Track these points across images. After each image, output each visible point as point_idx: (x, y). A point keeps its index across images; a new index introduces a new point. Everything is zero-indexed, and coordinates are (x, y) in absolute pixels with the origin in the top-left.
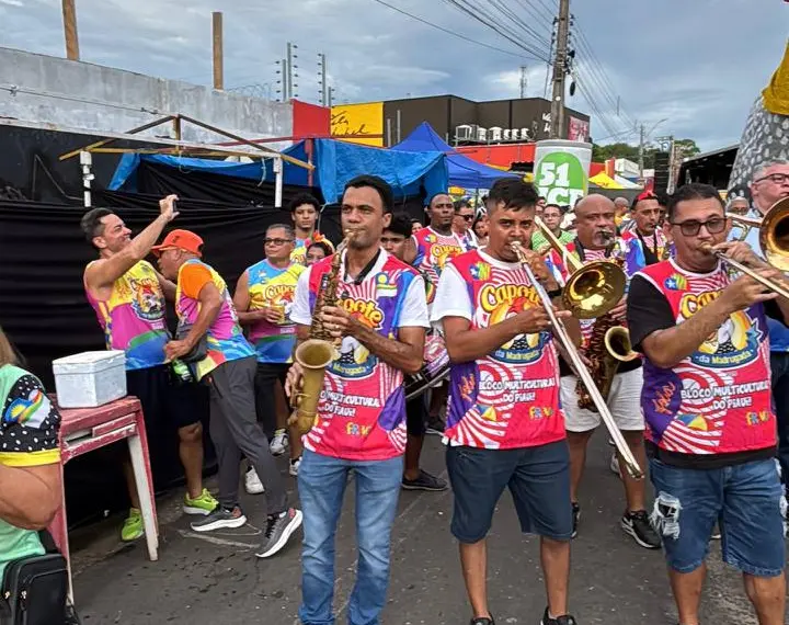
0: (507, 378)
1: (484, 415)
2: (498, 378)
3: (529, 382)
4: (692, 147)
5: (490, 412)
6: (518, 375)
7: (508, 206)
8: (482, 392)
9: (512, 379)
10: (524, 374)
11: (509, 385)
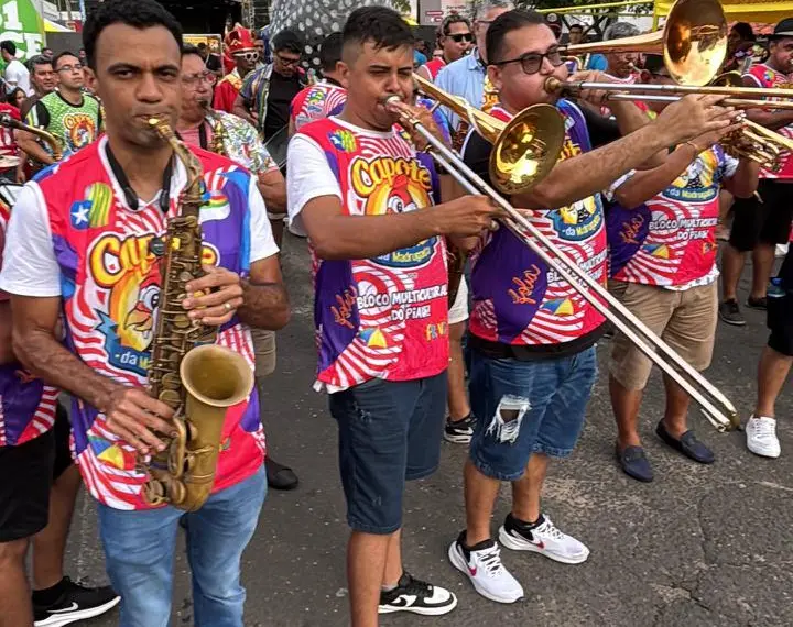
0: (394, 289)
1: (370, 343)
2: (382, 290)
3: (423, 291)
5: (377, 338)
6: (409, 283)
8: (363, 312)
9: (401, 289)
10: (415, 281)
11: (398, 298)
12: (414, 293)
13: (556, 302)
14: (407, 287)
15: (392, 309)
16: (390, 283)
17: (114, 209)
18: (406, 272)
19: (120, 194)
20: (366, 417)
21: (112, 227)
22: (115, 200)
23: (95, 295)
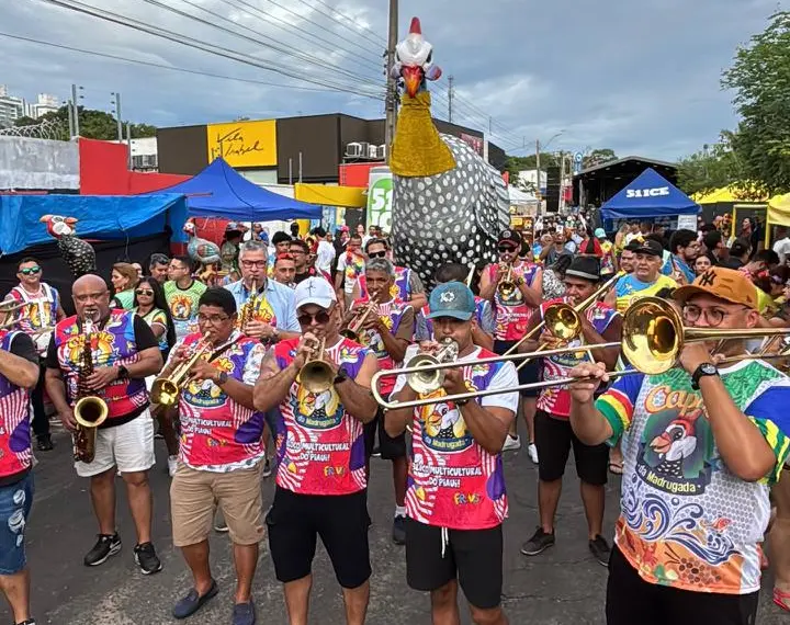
4: (611, 156)
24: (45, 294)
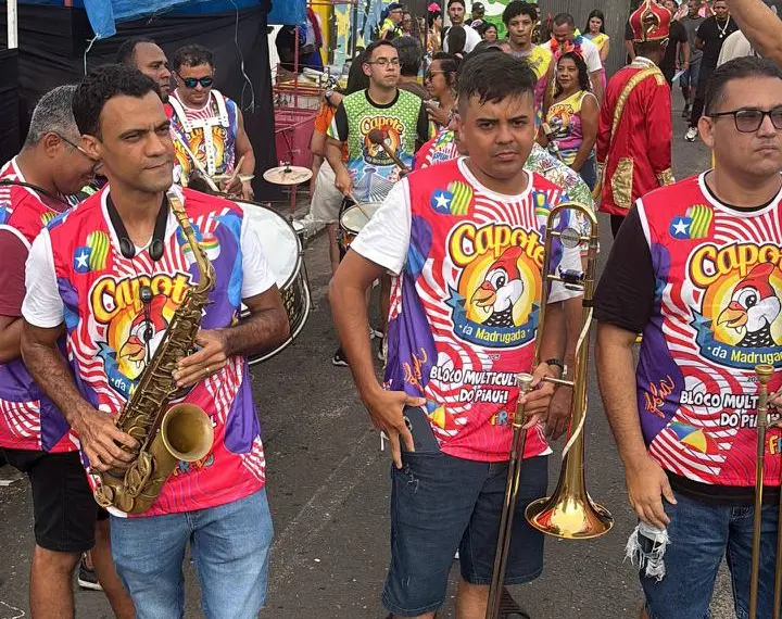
7: (485, 97)
12: (489, 374)
13: (686, 427)
14: (484, 367)
15: (462, 388)
16: (466, 359)
17: (111, 255)
18: (486, 352)
19: (116, 242)
20: (414, 484)
21: (110, 270)
22: (112, 247)
23: (95, 329)
24: (217, 111)
